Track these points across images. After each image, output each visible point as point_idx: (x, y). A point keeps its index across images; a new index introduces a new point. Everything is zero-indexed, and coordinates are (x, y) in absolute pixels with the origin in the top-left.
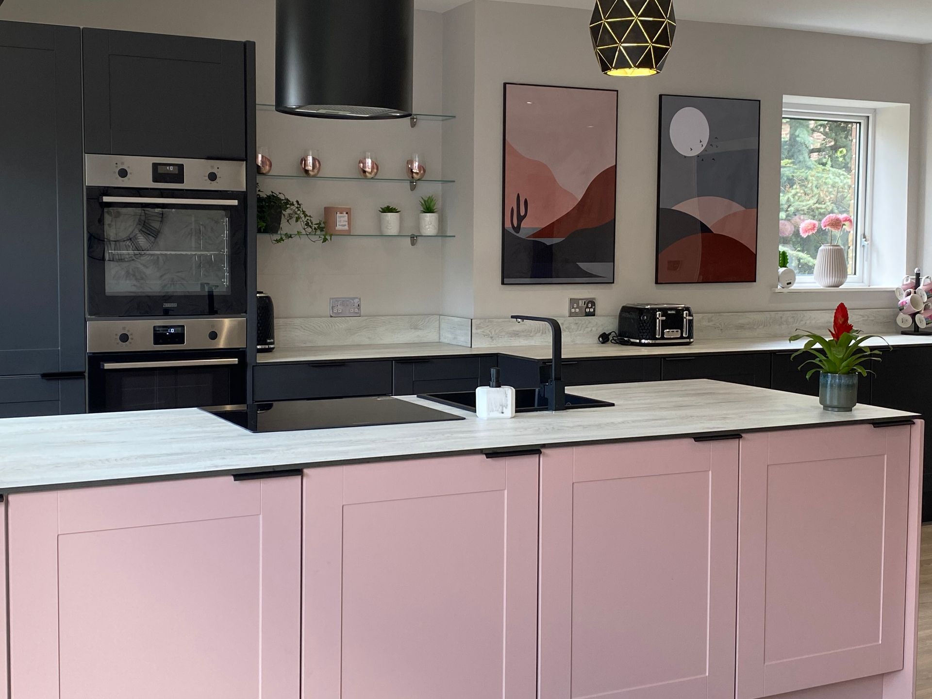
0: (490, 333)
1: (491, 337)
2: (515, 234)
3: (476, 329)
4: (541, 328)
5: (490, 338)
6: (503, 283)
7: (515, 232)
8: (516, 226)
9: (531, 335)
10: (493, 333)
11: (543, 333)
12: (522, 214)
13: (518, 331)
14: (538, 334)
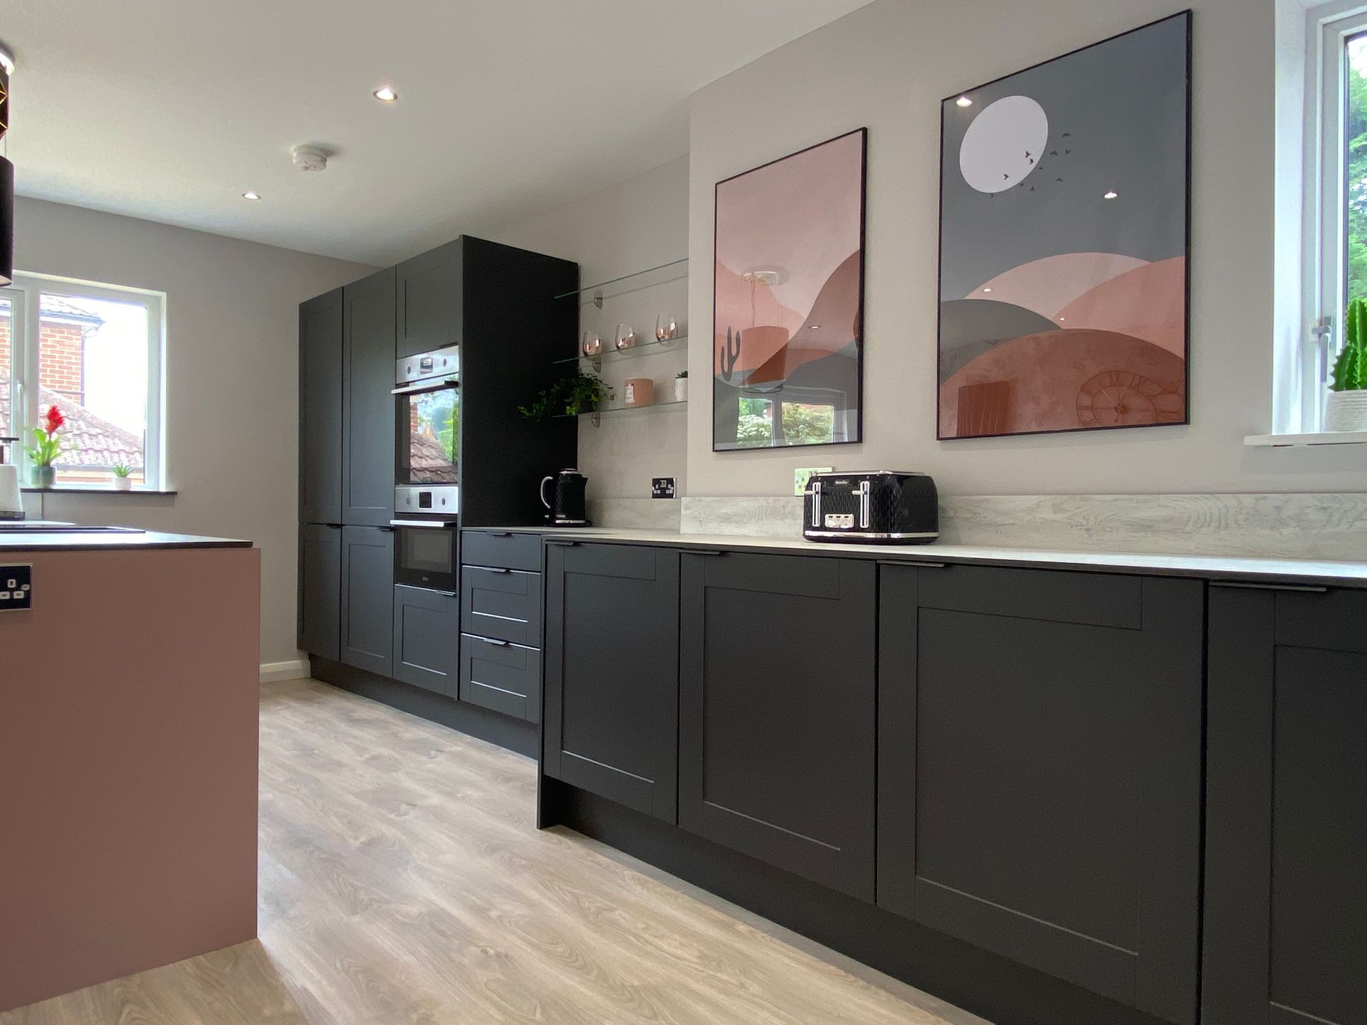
0: (699, 516)
1: (701, 521)
2: (726, 382)
3: (686, 510)
4: (757, 511)
5: (698, 523)
6: (714, 451)
7: (726, 379)
8: (726, 370)
9: (745, 521)
10: (702, 517)
11: (758, 519)
12: (734, 353)
13: (729, 515)
14: (753, 521)
